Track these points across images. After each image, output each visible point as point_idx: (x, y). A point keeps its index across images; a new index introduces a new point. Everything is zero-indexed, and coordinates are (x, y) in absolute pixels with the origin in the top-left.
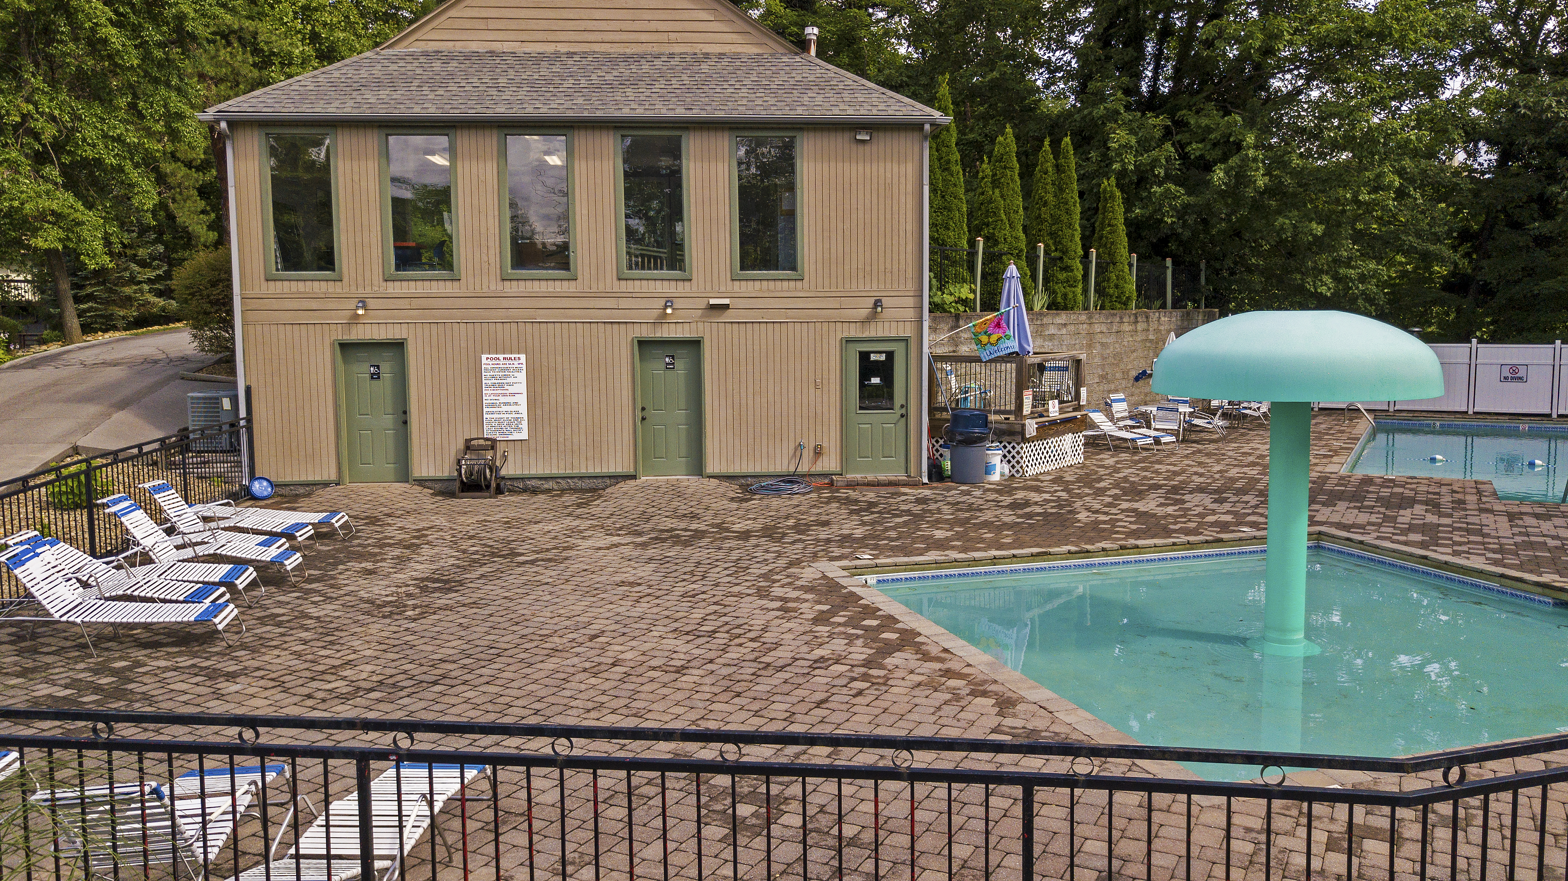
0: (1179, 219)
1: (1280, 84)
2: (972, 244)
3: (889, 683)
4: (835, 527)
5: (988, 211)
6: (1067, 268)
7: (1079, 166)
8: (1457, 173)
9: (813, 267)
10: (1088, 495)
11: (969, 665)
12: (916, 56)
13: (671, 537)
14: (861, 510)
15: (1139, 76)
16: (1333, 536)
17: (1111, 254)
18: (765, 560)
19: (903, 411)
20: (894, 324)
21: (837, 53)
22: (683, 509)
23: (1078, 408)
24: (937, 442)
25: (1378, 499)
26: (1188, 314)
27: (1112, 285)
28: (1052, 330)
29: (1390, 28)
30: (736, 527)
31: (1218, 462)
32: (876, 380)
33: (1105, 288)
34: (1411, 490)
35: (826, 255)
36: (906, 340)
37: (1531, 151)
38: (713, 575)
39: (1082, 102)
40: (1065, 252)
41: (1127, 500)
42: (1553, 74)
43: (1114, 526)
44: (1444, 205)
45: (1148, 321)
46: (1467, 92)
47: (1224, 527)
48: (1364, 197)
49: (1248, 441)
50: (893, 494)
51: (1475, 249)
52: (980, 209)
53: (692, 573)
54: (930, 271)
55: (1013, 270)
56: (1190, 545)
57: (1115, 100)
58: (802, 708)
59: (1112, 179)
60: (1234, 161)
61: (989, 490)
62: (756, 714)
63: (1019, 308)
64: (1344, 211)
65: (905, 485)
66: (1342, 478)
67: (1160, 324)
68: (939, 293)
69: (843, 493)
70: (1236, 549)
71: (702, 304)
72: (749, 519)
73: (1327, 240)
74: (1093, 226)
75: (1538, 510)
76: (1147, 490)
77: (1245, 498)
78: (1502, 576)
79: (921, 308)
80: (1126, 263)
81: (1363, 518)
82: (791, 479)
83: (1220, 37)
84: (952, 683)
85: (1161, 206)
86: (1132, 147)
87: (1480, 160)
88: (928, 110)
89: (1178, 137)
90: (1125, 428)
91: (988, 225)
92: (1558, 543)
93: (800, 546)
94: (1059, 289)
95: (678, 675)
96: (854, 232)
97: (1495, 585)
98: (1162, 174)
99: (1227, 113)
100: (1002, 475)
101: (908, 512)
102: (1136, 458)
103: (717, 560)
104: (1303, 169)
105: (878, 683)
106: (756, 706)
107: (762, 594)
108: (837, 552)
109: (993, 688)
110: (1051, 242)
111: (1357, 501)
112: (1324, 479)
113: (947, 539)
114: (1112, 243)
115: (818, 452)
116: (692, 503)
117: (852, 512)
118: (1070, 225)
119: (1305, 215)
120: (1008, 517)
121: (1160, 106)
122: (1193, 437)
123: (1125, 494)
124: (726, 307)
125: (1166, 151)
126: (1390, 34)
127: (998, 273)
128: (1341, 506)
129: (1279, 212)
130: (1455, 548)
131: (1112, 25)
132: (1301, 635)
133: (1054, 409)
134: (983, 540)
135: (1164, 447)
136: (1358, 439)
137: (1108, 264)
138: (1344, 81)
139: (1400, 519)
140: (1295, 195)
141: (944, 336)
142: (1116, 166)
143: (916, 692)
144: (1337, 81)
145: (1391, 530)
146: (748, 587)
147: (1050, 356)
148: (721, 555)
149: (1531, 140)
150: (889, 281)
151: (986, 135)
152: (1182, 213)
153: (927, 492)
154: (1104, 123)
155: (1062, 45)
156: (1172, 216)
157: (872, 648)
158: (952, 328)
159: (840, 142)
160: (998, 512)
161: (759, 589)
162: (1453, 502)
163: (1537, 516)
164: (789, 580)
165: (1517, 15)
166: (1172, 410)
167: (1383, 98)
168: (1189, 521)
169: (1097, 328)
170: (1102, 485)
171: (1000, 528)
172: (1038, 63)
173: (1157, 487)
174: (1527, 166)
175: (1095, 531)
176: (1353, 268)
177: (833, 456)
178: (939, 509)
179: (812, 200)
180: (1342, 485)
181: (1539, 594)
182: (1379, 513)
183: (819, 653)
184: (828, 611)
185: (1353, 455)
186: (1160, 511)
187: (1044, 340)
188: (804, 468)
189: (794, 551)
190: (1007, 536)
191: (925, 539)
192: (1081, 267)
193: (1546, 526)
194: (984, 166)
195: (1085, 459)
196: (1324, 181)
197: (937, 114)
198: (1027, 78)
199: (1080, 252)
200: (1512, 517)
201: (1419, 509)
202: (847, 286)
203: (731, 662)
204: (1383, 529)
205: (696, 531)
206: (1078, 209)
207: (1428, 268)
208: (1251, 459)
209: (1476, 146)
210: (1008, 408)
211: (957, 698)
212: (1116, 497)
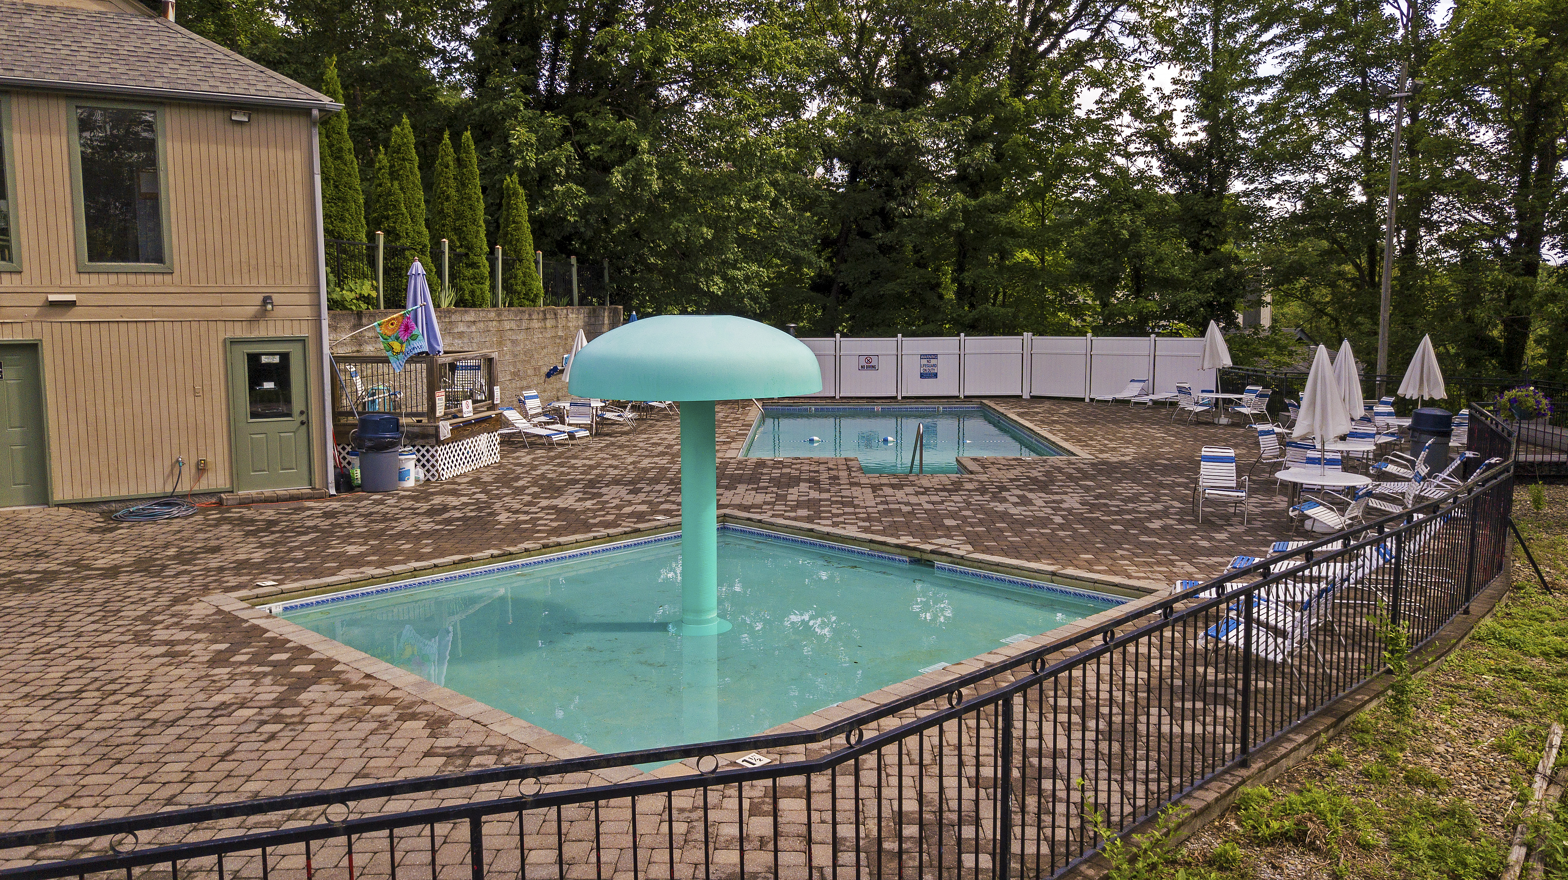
0: (581, 218)
1: (667, 93)
2: (372, 237)
3: (307, 720)
4: (228, 554)
5: (387, 204)
6: (474, 265)
7: (480, 161)
8: (817, 186)
9: (184, 259)
10: (507, 495)
11: (395, 688)
12: (294, 30)
13: (11, 582)
14: (259, 530)
15: (537, 75)
16: (736, 518)
17: (517, 252)
18: (142, 599)
19: (304, 418)
20: (288, 324)
21: (199, 18)
22: (24, 547)
23: (492, 407)
24: (344, 449)
25: (771, 480)
26: (594, 310)
27: (519, 282)
28: (461, 328)
29: (760, 52)
30: (100, 563)
31: (630, 453)
32: (269, 385)
33: (512, 285)
34: (796, 469)
35: (201, 247)
36: (302, 341)
37: (873, 170)
38: (72, 624)
39: (480, 96)
40: (470, 248)
41: (546, 498)
42: (887, 105)
43: (535, 525)
44: (808, 214)
45: (556, 318)
46: (823, 114)
47: (640, 517)
48: (745, 205)
49: (657, 432)
50: (295, 509)
51: (835, 254)
52: (378, 201)
53: (44, 624)
54: (327, 265)
55: (417, 267)
56: (610, 538)
57: (515, 98)
58: (203, 764)
59: (515, 176)
60: (630, 164)
61: (403, 497)
62: (144, 780)
63: (426, 307)
64: (729, 217)
65: (310, 498)
66: (740, 462)
67: (568, 321)
68: (338, 289)
69: (235, 512)
70: (652, 537)
71: (39, 300)
72: (117, 552)
73: (716, 244)
74: (497, 221)
75: (895, 481)
76: (566, 486)
77: (658, 487)
78: (871, 541)
79: (319, 305)
80: (532, 260)
81: (760, 498)
82: (168, 501)
83: (613, 45)
84: (378, 710)
85: (563, 205)
86: (532, 145)
87: (835, 175)
88: (316, 94)
89: (577, 138)
90: (541, 424)
91: (387, 218)
92: (909, 508)
93: (185, 578)
94: (467, 285)
95: (33, 750)
96: (234, 221)
97: (866, 550)
98: (564, 173)
99: (621, 118)
100: (417, 480)
101: (315, 528)
102: (552, 454)
103: (77, 606)
104: (693, 175)
105: (293, 723)
106: (143, 771)
107: (140, 639)
108: (233, 581)
109: (423, 709)
110: (455, 238)
111: (754, 483)
112: (725, 464)
113: (362, 555)
114: (517, 240)
115: (201, 469)
116: (36, 539)
117: (248, 534)
118: (474, 221)
119: (697, 220)
120: (426, 524)
121: (558, 107)
122: (606, 430)
123: (543, 492)
124: (73, 304)
125: (566, 150)
126: (761, 59)
127: (402, 269)
128: (741, 488)
129: (673, 216)
130: (834, 520)
131: (507, 20)
132: (714, 614)
133: (467, 409)
134: (401, 552)
135: (578, 442)
136: (750, 425)
137: (514, 261)
138: (724, 97)
139: (789, 497)
140: (686, 200)
141: (346, 336)
142: (517, 163)
143: (339, 726)
144: (717, 96)
145: (783, 508)
146: (122, 634)
147: (461, 355)
148: (81, 598)
149: (873, 161)
150: (279, 276)
151: (380, 122)
152: (584, 211)
153: (335, 505)
154: (504, 119)
155: (458, 36)
156: (575, 215)
157: (283, 685)
158: (355, 327)
159: (212, 120)
160: (415, 520)
161: (136, 635)
162: (830, 478)
163: (893, 486)
164: (175, 620)
165: (859, 50)
166: (583, 405)
167: (757, 115)
168: (608, 513)
169: (507, 325)
170: (520, 483)
171: (418, 537)
172: (432, 51)
173: (576, 482)
174: (871, 182)
175: (516, 533)
176: (739, 269)
177: (220, 472)
178: (350, 522)
179: (180, 182)
180: (740, 469)
181: (899, 554)
182: (772, 492)
183: (218, 699)
184: (226, 650)
185: (748, 440)
186: (579, 506)
187: (454, 338)
188: (185, 487)
189: (179, 585)
190: (427, 545)
191: (336, 556)
192: (487, 264)
193: (900, 495)
194: (381, 156)
195: (502, 458)
196: (712, 188)
197: (326, 100)
198: (422, 65)
199: (486, 249)
200: (875, 488)
201: (804, 486)
202: (229, 281)
203: (106, 725)
204: (776, 508)
205: (45, 572)
206: (482, 206)
207: (799, 270)
208: (660, 449)
209: (832, 162)
210: (420, 409)
211: (384, 725)
212: (534, 495)
